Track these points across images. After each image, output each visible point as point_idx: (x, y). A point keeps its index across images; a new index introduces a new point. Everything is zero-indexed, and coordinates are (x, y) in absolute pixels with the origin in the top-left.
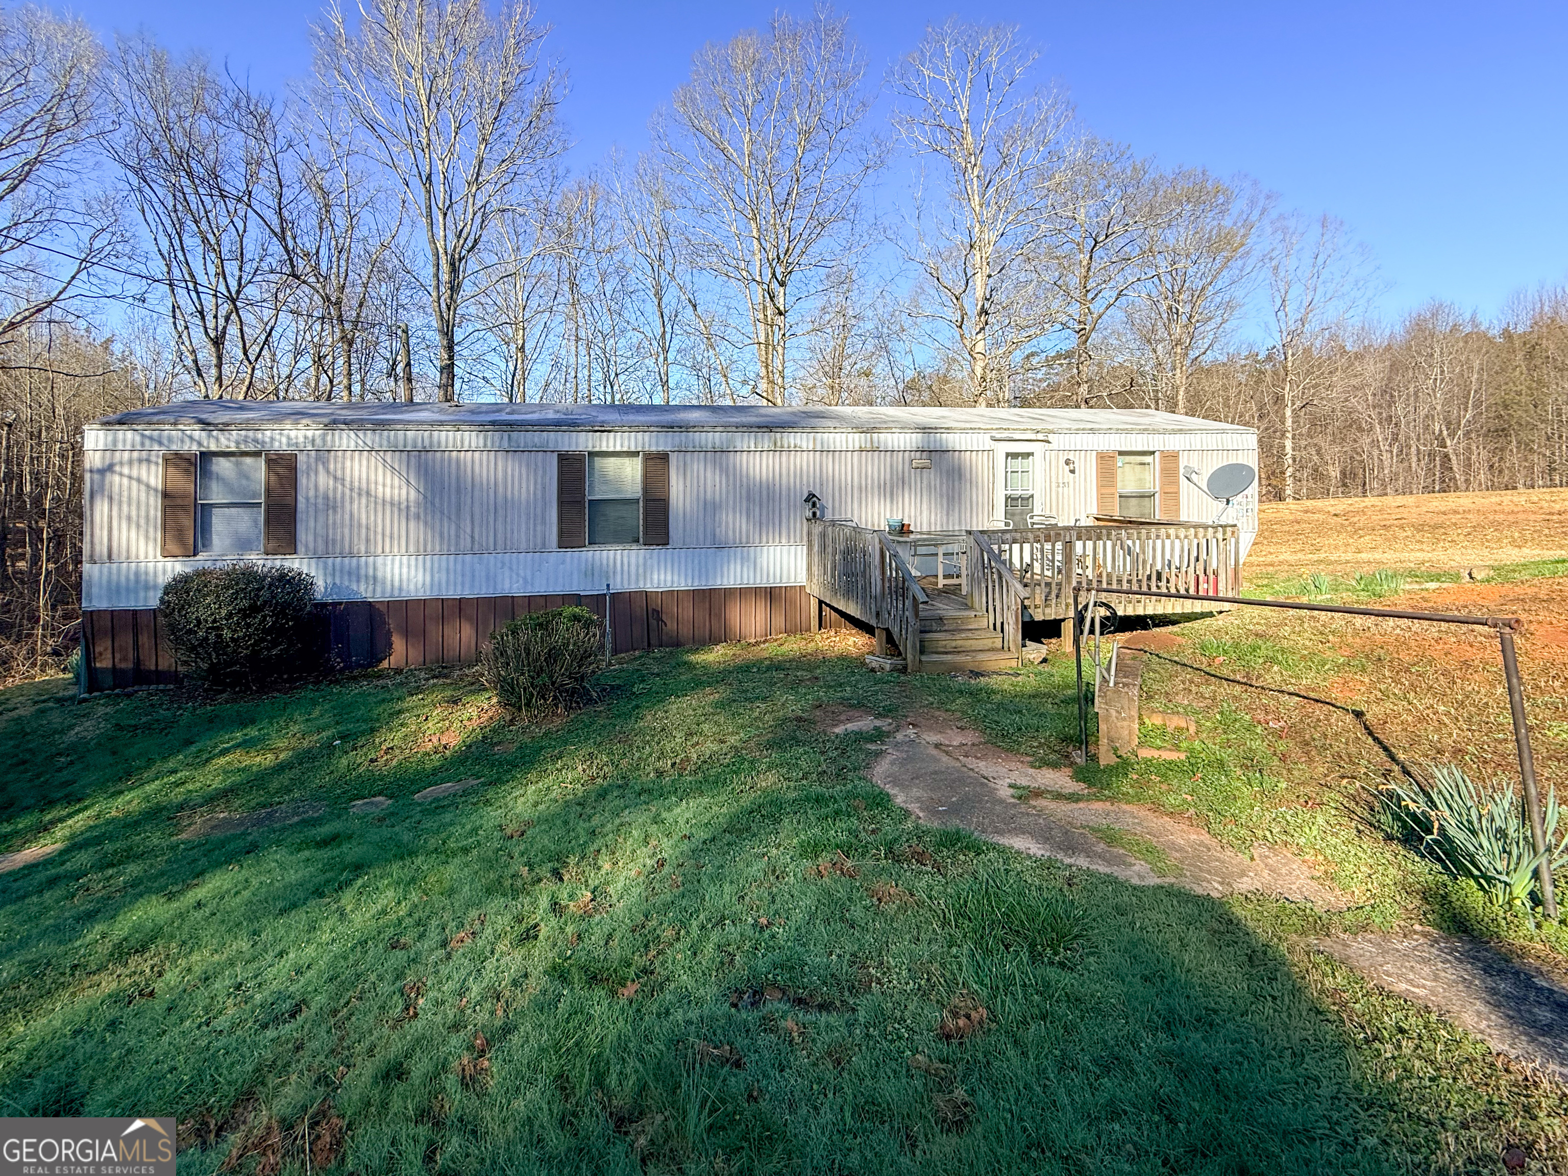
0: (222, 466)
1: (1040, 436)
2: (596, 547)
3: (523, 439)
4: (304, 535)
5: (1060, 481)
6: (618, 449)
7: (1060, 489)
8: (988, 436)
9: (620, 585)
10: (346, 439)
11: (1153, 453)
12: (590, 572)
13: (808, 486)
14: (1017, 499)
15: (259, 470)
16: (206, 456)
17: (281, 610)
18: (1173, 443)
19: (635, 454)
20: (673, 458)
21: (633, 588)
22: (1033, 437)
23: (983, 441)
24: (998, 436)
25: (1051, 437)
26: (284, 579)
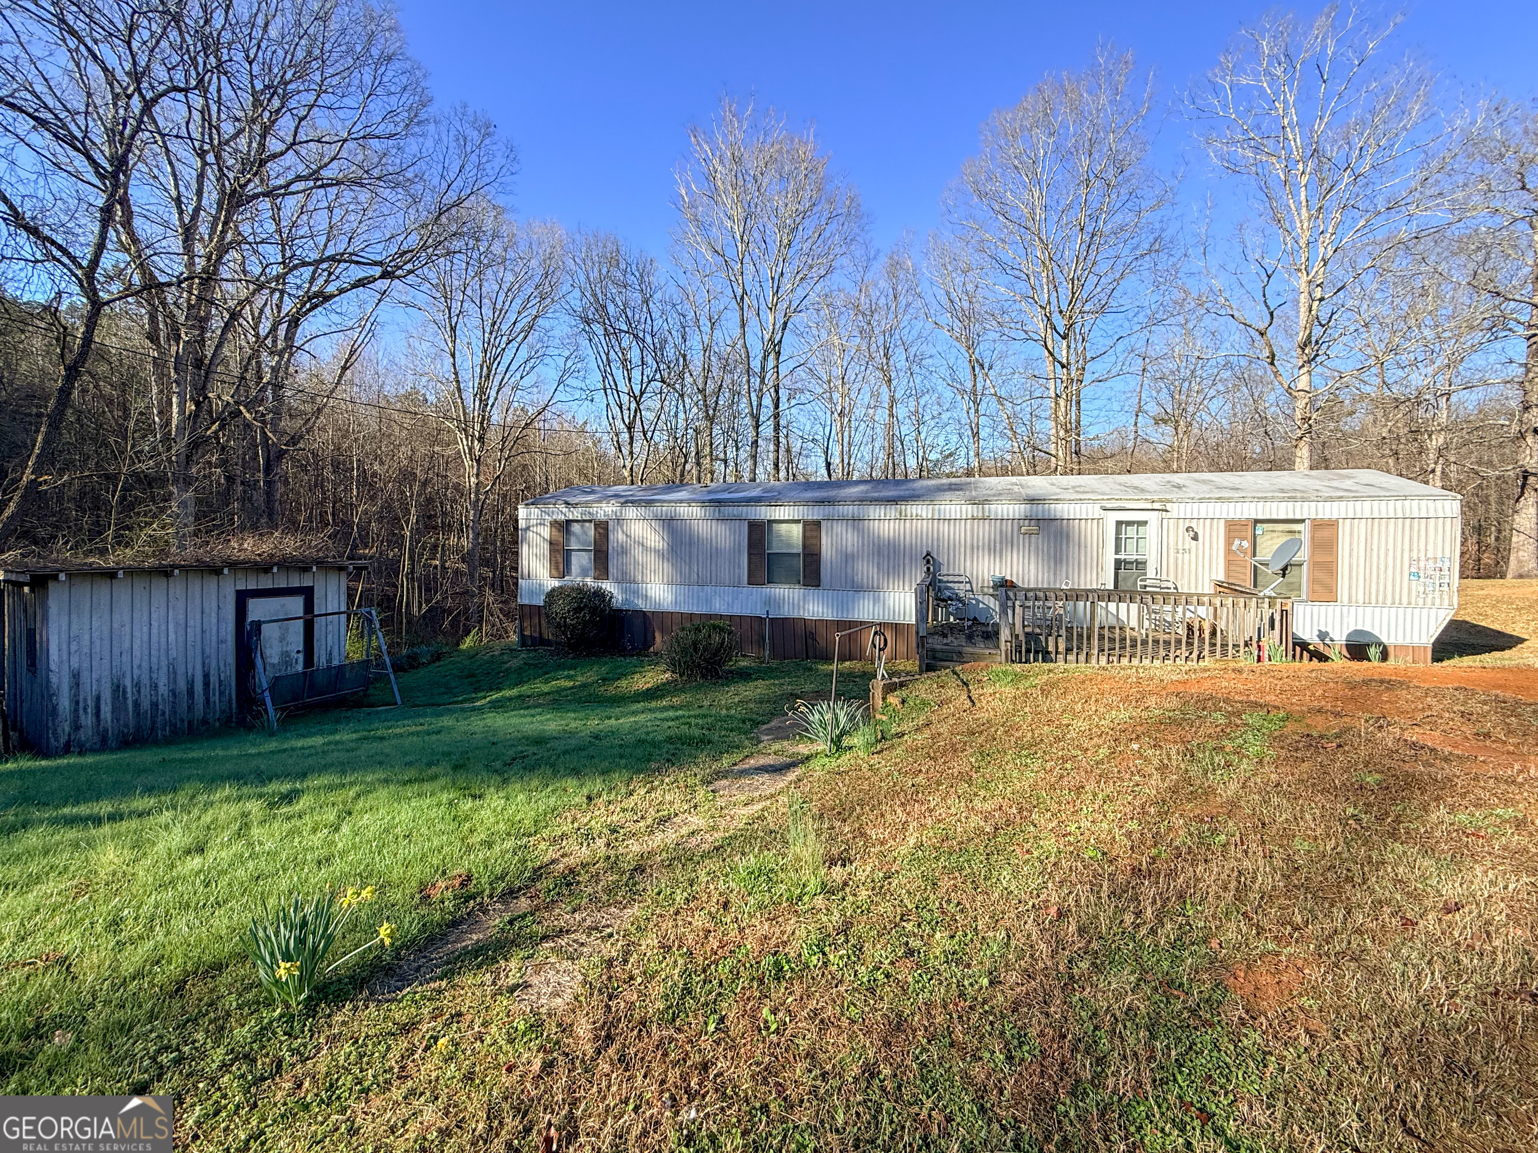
0: (576, 528)
1: (1157, 506)
2: (772, 585)
3: (729, 511)
4: (612, 570)
5: (1180, 547)
6: (786, 518)
7: (1180, 556)
8: (1097, 506)
9: (786, 612)
10: (631, 512)
11: (1303, 521)
12: (769, 601)
13: (927, 546)
14: (1132, 563)
15: (591, 529)
16: (568, 522)
17: (594, 610)
18: (1327, 511)
19: (798, 521)
20: (823, 524)
21: (796, 615)
22: (1149, 506)
23: (1095, 511)
24: (1109, 506)
25: (1169, 506)
26: (599, 594)
